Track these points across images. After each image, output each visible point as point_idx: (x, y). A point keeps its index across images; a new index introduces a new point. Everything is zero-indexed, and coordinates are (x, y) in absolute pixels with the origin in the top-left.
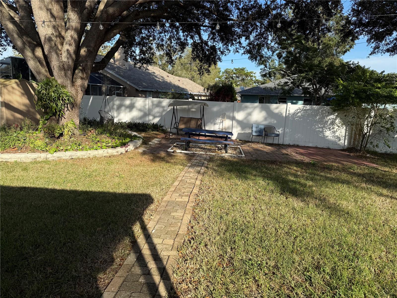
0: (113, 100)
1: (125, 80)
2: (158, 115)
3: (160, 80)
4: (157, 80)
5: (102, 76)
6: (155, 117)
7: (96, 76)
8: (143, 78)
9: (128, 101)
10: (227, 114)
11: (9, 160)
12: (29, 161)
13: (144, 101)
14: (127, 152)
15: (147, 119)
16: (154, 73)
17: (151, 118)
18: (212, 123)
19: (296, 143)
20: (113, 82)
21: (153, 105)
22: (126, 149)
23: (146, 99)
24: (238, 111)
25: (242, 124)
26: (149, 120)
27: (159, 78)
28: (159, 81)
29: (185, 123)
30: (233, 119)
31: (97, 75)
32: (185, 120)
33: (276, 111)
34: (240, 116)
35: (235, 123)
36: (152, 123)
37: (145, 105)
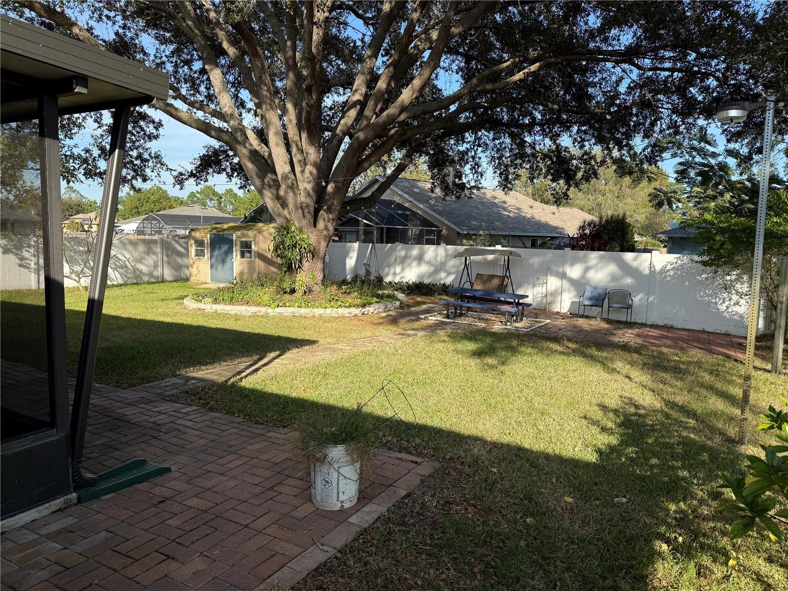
0: (395, 249)
1: (442, 219)
2: (453, 270)
3: (511, 215)
4: (505, 215)
5: (408, 213)
6: (449, 274)
7: (397, 214)
8: (477, 213)
9: (415, 251)
10: (554, 268)
11: (230, 312)
12: (249, 314)
13: (436, 251)
14: (363, 314)
15: (438, 277)
16: (505, 202)
17: (443, 275)
18: (529, 284)
19: (670, 323)
20: (425, 222)
21: (447, 256)
22: (363, 310)
23: (437, 248)
24: (572, 264)
25: (579, 285)
26: (441, 279)
27: (510, 212)
28: (509, 216)
29: (484, 283)
30: (563, 276)
31: (400, 212)
32: (485, 278)
33: (635, 264)
34: (575, 272)
35: (566, 285)
36: (442, 282)
37: (437, 256)
